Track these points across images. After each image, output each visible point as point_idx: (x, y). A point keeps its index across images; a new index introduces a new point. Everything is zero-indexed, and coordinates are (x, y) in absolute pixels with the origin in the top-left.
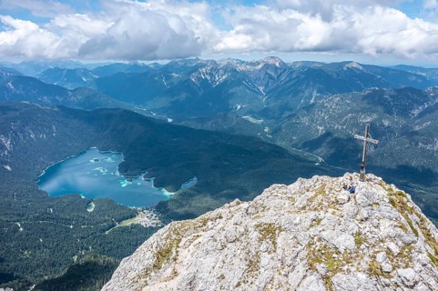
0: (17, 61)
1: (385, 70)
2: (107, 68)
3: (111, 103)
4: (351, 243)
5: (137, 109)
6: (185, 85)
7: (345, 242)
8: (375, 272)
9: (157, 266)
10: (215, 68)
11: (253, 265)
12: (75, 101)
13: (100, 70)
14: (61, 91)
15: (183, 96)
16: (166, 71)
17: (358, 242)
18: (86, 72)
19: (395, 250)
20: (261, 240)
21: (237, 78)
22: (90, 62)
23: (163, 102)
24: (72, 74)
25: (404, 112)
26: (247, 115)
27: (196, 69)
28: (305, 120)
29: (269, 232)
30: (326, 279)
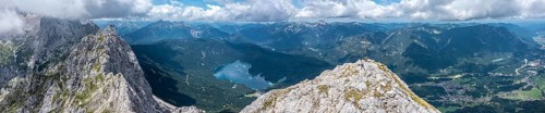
0: (212, 22)
1: (370, 25)
2: (246, 25)
3: (247, 40)
4: (365, 86)
5: (258, 44)
6: (281, 34)
7: (362, 86)
8: (377, 95)
9: (264, 109)
10: (295, 25)
11: (316, 104)
12: (232, 39)
13: (243, 26)
14: (227, 34)
15: (280, 39)
16: (273, 27)
17: (368, 85)
18: (238, 27)
19: (384, 85)
20: (320, 93)
21: (305, 31)
22: (239, 22)
23: (270, 41)
24: (232, 27)
25: (379, 43)
26: (310, 47)
27: (287, 26)
28: (338, 48)
29: (324, 89)
30: (355, 103)
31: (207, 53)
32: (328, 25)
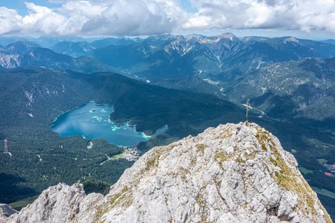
2: (101, 41)
3: (104, 68)
5: (124, 72)
6: (160, 54)
10: (183, 42)
12: (78, 67)
13: (96, 43)
14: (68, 58)
15: (158, 62)
16: (146, 44)
18: (86, 45)
21: (200, 49)
22: (90, 37)
23: (143, 67)
24: (77, 46)
25: (332, 77)
26: (207, 78)
27: (168, 42)
28: (252, 83)
31: (35, 95)
32: (237, 42)
